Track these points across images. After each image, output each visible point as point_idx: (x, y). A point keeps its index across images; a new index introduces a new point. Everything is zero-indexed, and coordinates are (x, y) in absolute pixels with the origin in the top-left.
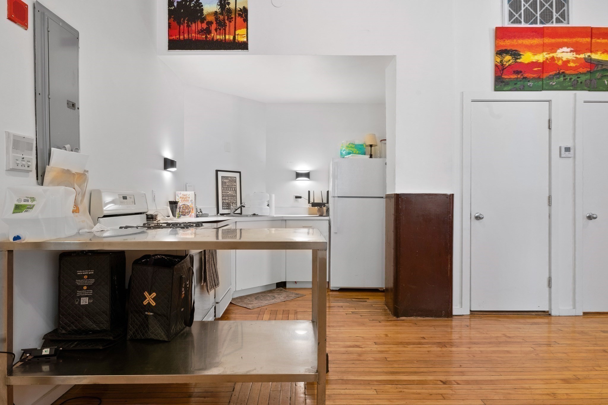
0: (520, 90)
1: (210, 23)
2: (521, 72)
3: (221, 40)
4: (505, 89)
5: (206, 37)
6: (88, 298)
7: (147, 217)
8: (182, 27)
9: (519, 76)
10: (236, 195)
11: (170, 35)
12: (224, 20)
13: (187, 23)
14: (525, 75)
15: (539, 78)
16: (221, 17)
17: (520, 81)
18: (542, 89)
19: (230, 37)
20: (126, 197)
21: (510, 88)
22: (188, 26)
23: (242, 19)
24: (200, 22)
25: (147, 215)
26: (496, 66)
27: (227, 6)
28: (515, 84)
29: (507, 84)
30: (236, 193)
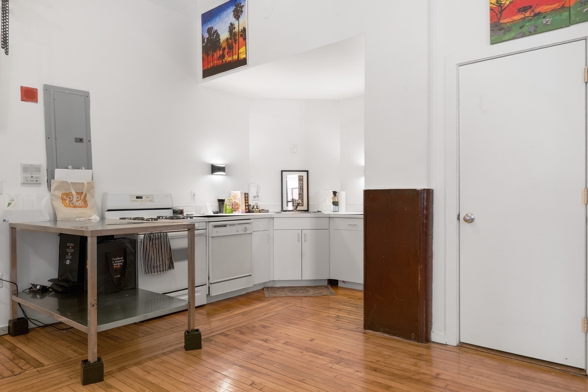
0: (531, 34)
1: (224, 49)
2: (531, 7)
3: (231, 61)
4: (507, 37)
5: (222, 61)
6: (69, 260)
7: (173, 212)
8: (209, 57)
9: (527, 14)
10: (303, 193)
11: (203, 67)
12: (232, 42)
13: (212, 54)
14: (537, 10)
15: (563, 7)
16: (230, 41)
17: (530, 20)
18: (570, 23)
19: (235, 57)
20: (142, 197)
21: (513, 34)
22: (213, 56)
23: (243, 38)
24: (219, 50)
25: (173, 210)
26: (492, 9)
27: (234, 31)
28: (521, 28)
29: (509, 30)
30: (303, 191)
